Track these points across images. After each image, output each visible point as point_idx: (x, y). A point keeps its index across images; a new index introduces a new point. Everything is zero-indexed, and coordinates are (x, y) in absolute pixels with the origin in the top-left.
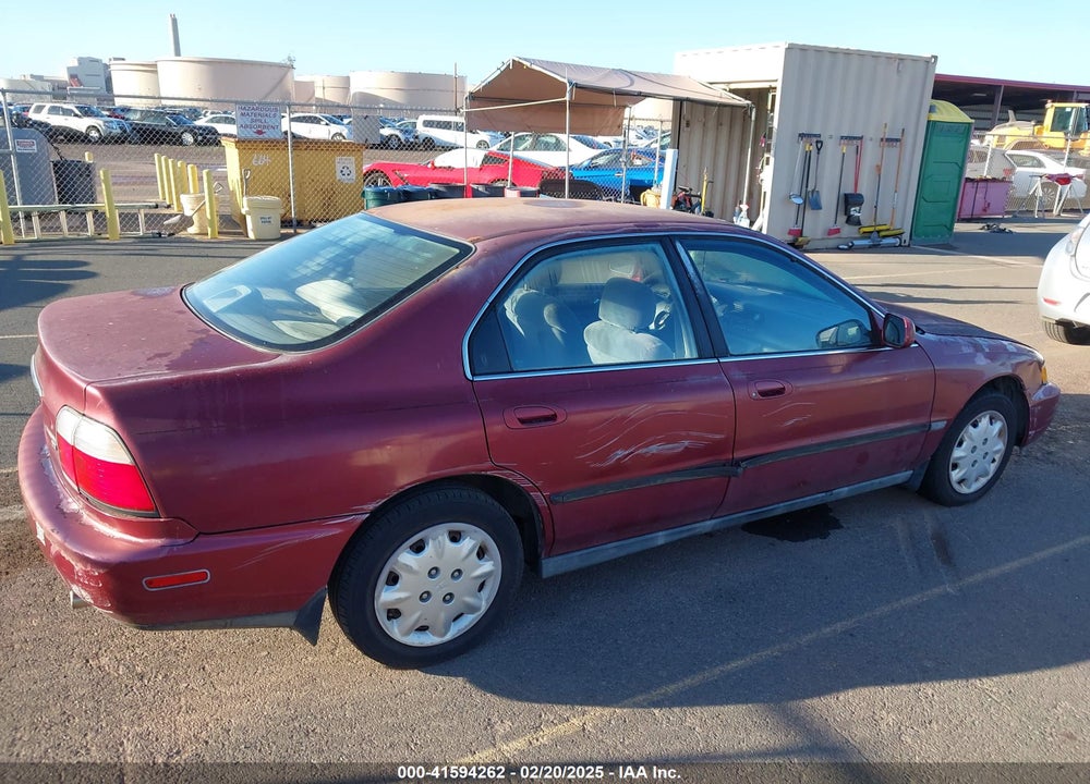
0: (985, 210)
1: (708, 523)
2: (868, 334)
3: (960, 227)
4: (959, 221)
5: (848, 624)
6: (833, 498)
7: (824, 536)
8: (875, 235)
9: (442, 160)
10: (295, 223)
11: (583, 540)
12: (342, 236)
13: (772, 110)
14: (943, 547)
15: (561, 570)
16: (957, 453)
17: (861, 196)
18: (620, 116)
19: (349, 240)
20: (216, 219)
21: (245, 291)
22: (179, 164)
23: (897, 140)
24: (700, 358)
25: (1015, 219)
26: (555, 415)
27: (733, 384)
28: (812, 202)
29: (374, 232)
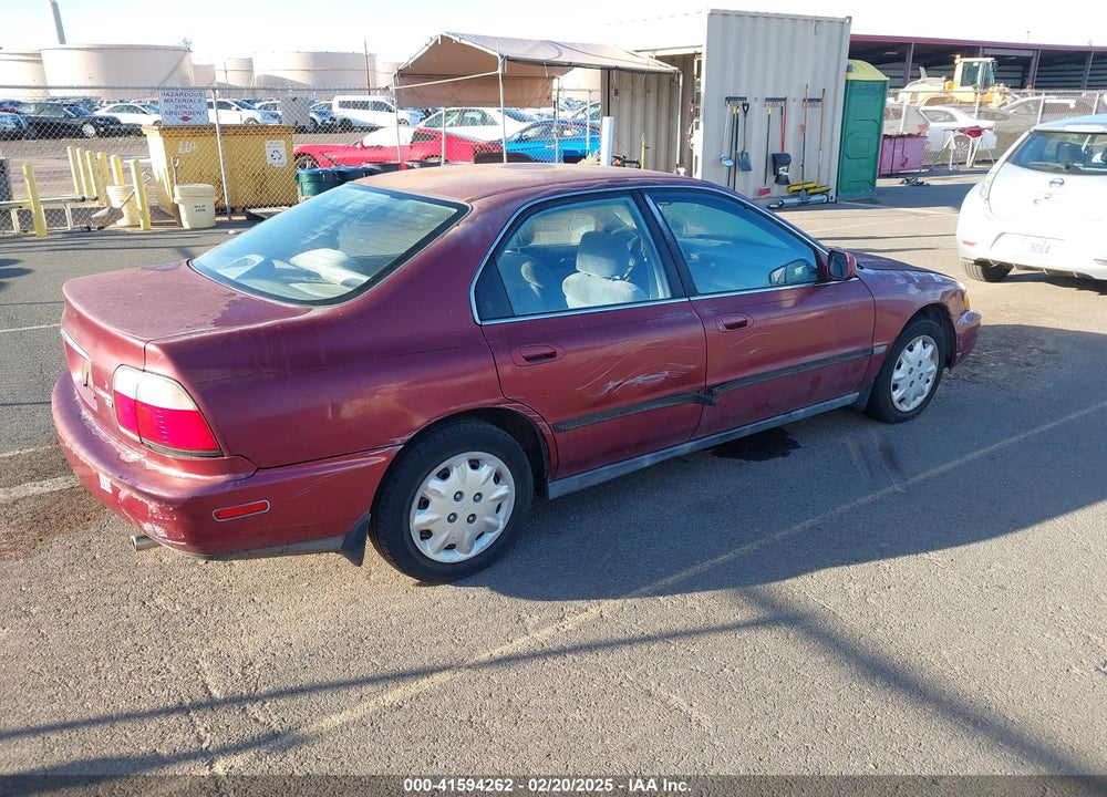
0: (903, 165)
1: (686, 445)
2: (815, 271)
3: (881, 183)
4: (879, 177)
5: (816, 521)
6: (790, 420)
7: (785, 454)
8: (803, 193)
9: (370, 140)
10: (229, 210)
11: (582, 464)
12: (340, 204)
13: (699, 76)
14: (890, 457)
15: (565, 492)
16: (897, 375)
17: (788, 155)
18: (548, 87)
19: (349, 207)
20: (148, 210)
21: (258, 259)
22: (99, 155)
23: (819, 100)
24: (673, 298)
25: (931, 173)
26: (555, 352)
27: (703, 319)
28: (742, 163)
29: (369, 198)
